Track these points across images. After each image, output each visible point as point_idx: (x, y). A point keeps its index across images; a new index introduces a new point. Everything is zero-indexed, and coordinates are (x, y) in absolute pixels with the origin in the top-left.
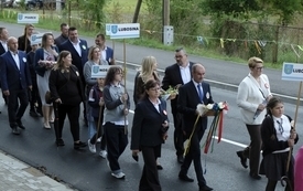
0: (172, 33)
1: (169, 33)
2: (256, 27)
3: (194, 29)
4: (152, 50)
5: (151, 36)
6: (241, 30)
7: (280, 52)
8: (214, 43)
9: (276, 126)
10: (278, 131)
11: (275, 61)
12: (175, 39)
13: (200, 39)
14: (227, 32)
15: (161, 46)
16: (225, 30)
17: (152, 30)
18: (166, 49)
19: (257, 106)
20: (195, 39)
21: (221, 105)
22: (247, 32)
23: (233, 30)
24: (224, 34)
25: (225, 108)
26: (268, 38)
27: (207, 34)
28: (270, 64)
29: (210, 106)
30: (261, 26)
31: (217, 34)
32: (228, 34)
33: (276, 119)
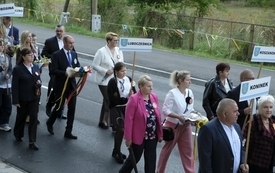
0: (99, 21)
1: (97, 21)
2: (175, 17)
3: (120, 18)
4: (81, 36)
5: (80, 24)
6: (162, 20)
7: (196, 40)
8: (138, 32)
9: (119, 85)
10: (120, 90)
11: (191, 48)
12: (102, 26)
13: (125, 27)
14: (149, 22)
15: (89, 33)
16: (147, 20)
17: (81, 18)
18: (93, 36)
19: (106, 70)
20: (121, 28)
21: (86, 69)
22: (167, 22)
23: (155, 20)
24: (146, 23)
25: (89, 71)
26: (185, 27)
27: (131, 23)
28: (186, 51)
29: (77, 69)
30: (180, 17)
31: (140, 22)
32: (150, 24)
33: (119, 80)
